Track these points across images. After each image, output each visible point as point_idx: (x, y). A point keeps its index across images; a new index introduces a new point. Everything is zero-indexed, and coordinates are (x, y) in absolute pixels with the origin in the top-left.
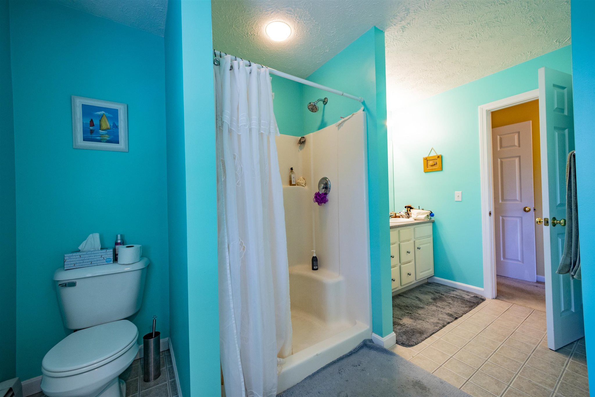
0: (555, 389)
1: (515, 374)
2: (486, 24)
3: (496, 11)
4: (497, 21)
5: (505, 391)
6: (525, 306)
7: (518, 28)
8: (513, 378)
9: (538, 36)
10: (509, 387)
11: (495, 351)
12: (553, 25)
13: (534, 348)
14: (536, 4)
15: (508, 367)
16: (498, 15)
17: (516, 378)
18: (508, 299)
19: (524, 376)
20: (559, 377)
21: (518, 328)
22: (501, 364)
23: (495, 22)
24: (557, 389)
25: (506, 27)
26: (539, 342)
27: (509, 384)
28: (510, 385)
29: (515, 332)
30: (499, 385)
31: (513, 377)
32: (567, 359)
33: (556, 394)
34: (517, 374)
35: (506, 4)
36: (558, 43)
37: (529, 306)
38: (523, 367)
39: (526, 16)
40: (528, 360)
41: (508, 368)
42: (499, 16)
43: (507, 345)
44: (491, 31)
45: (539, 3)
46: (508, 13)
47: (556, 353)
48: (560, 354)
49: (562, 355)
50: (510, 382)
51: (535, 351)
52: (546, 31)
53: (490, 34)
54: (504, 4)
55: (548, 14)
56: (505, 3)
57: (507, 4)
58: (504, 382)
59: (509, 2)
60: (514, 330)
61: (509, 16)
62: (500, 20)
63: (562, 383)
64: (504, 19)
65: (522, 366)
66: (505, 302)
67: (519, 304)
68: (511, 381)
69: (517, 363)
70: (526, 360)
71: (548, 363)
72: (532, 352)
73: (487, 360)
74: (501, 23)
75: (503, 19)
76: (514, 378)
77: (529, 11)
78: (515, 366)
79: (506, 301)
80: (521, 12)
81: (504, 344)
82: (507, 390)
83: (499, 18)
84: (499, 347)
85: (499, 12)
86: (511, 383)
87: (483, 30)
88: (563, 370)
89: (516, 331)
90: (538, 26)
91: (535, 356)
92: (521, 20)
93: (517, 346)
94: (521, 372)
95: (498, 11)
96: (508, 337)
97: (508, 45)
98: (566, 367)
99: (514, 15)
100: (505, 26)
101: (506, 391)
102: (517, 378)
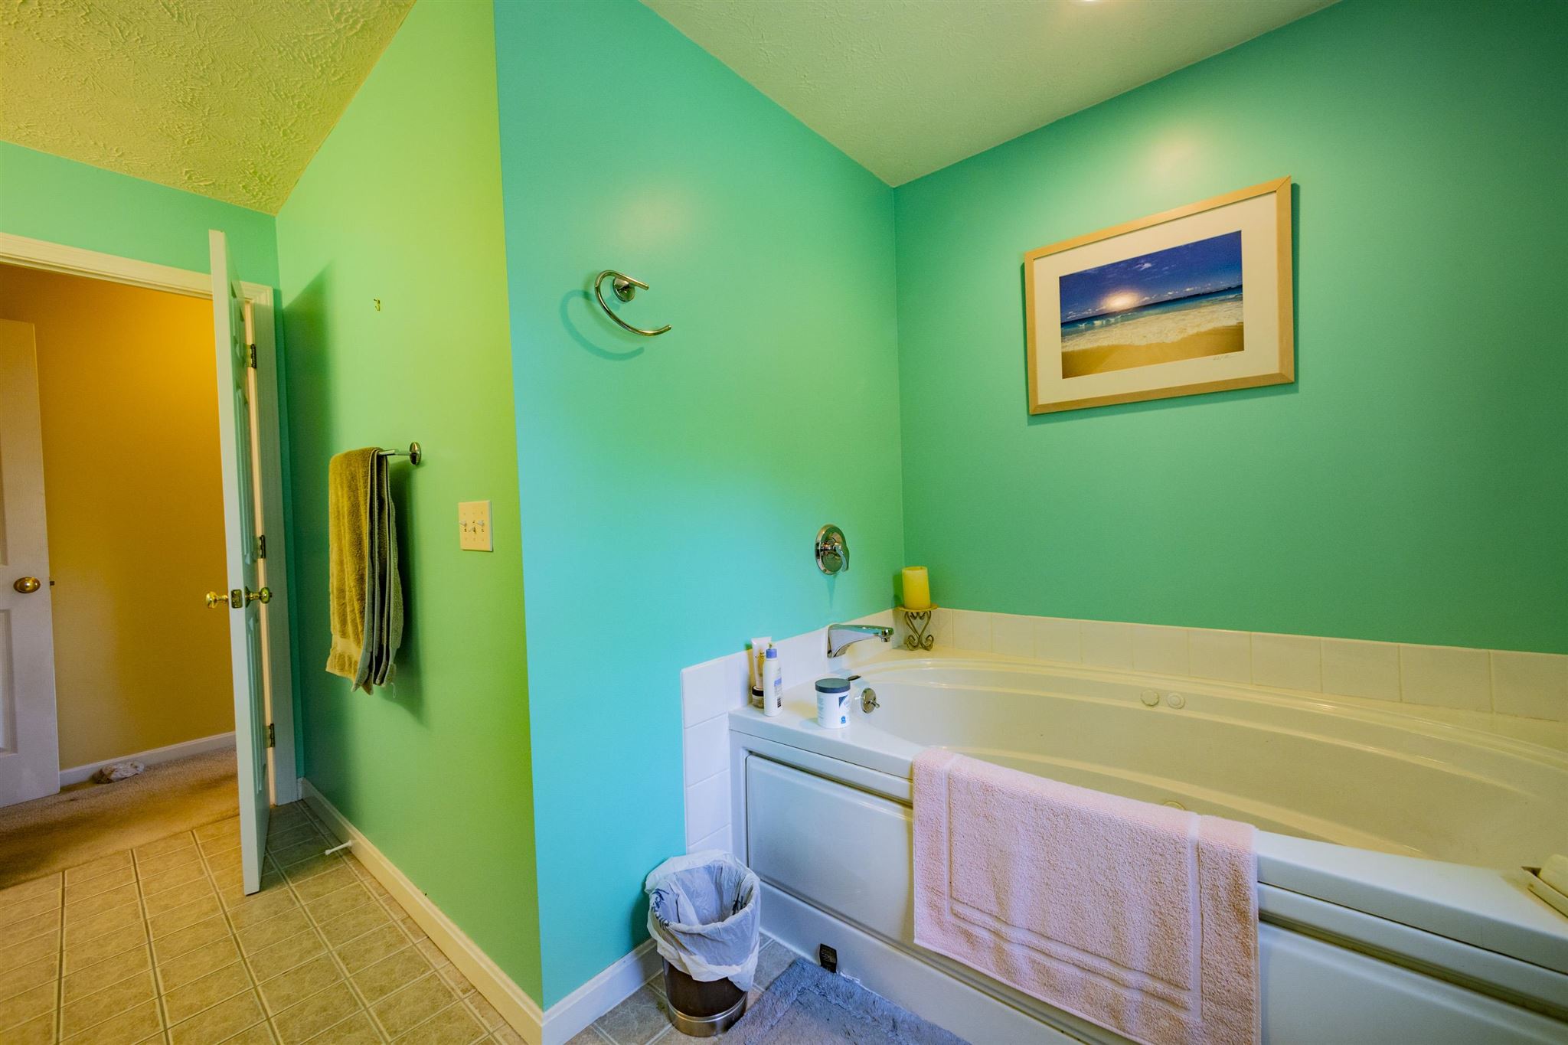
0: (327, 946)
1: (253, 990)
2: (86, 8)
3: (142, 9)
4: (119, 28)
5: (274, 1033)
6: (101, 857)
7: (149, 84)
8: (257, 999)
9: (168, 135)
10: (272, 1020)
11: (159, 994)
12: (210, 139)
13: (223, 916)
14: (222, 77)
15: (224, 993)
16: (138, 21)
17: (261, 993)
18: (28, 869)
19: (268, 976)
20: (310, 925)
21: (143, 909)
22: (205, 1003)
23: (114, 25)
24: (328, 943)
25: (127, 59)
26: (217, 900)
27: (264, 1015)
28: (267, 1016)
29: (149, 922)
30: (251, 1038)
31: (256, 997)
32: (286, 888)
33: (336, 951)
34: (255, 987)
35: (175, 20)
36: (186, 178)
37: (110, 851)
38: (249, 965)
39: (185, 81)
40: (241, 945)
41: (229, 994)
42: (136, 26)
43: (167, 959)
44: (80, 32)
45: (228, 81)
46: (162, 39)
47: (264, 893)
48: (271, 890)
49: (274, 889)
50: (262, 1011)
51: (231, 920)
52: (190, 140)
53: (71, 38)
54: (173, 15)
55: (221, 114)
56: (177, 16)
57: (179, 21)
58: (252, 1022)
59: (187, 23)
60: (142, 919)
61: (158, 47)
62: (129, 34)
63: (323, 928)
64: (140, 41)
65: (244, 965)
66: (34, 882)
67: (81, 863)
68: (260, 1007)
69: (231, 969)
70: (237, 949)
71: (272, 920)
72: (230, 926)
73: (166, 1031)
74: (126, 41)
75: (138, 40)
76: (258, 995)
77: (201, 77)
78: (236, 978)
79: (32, 880)
80: (186, 66)
81: (156, 964)
82: (275, 1027)
83: (131, 27)
84: (156, 980)
85: (144, 17)
86: (265, 1011)
87: (60, 10)
88: (301, 910)
89: (148, 917)
90: (186, 118)
91: (241, 928)
92: (170, 77)
93: (189, 941)
94: (257, 976)
95: (145, 14)
96: (150, 943)
97: (89, 97)
98: (299, 901)
99: (170, 55)
100: (128, 57)
101: (277, 1031)
102: (264, 991)
